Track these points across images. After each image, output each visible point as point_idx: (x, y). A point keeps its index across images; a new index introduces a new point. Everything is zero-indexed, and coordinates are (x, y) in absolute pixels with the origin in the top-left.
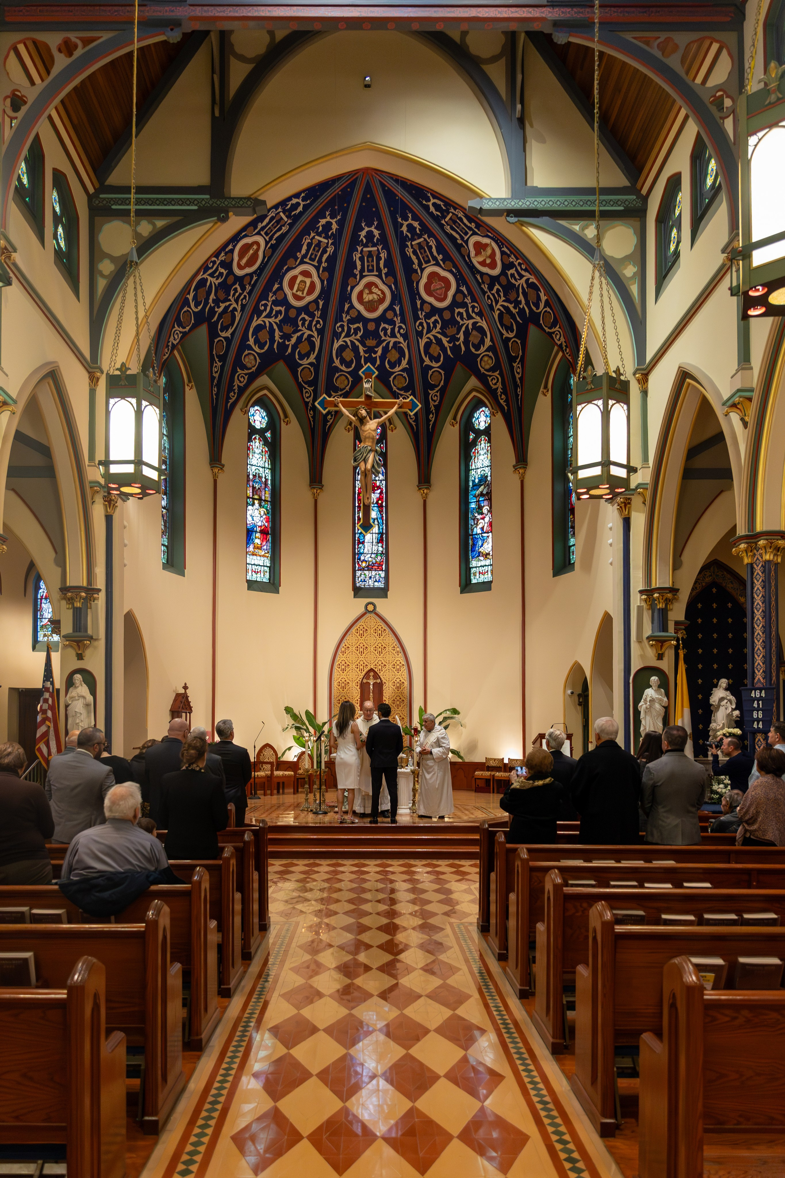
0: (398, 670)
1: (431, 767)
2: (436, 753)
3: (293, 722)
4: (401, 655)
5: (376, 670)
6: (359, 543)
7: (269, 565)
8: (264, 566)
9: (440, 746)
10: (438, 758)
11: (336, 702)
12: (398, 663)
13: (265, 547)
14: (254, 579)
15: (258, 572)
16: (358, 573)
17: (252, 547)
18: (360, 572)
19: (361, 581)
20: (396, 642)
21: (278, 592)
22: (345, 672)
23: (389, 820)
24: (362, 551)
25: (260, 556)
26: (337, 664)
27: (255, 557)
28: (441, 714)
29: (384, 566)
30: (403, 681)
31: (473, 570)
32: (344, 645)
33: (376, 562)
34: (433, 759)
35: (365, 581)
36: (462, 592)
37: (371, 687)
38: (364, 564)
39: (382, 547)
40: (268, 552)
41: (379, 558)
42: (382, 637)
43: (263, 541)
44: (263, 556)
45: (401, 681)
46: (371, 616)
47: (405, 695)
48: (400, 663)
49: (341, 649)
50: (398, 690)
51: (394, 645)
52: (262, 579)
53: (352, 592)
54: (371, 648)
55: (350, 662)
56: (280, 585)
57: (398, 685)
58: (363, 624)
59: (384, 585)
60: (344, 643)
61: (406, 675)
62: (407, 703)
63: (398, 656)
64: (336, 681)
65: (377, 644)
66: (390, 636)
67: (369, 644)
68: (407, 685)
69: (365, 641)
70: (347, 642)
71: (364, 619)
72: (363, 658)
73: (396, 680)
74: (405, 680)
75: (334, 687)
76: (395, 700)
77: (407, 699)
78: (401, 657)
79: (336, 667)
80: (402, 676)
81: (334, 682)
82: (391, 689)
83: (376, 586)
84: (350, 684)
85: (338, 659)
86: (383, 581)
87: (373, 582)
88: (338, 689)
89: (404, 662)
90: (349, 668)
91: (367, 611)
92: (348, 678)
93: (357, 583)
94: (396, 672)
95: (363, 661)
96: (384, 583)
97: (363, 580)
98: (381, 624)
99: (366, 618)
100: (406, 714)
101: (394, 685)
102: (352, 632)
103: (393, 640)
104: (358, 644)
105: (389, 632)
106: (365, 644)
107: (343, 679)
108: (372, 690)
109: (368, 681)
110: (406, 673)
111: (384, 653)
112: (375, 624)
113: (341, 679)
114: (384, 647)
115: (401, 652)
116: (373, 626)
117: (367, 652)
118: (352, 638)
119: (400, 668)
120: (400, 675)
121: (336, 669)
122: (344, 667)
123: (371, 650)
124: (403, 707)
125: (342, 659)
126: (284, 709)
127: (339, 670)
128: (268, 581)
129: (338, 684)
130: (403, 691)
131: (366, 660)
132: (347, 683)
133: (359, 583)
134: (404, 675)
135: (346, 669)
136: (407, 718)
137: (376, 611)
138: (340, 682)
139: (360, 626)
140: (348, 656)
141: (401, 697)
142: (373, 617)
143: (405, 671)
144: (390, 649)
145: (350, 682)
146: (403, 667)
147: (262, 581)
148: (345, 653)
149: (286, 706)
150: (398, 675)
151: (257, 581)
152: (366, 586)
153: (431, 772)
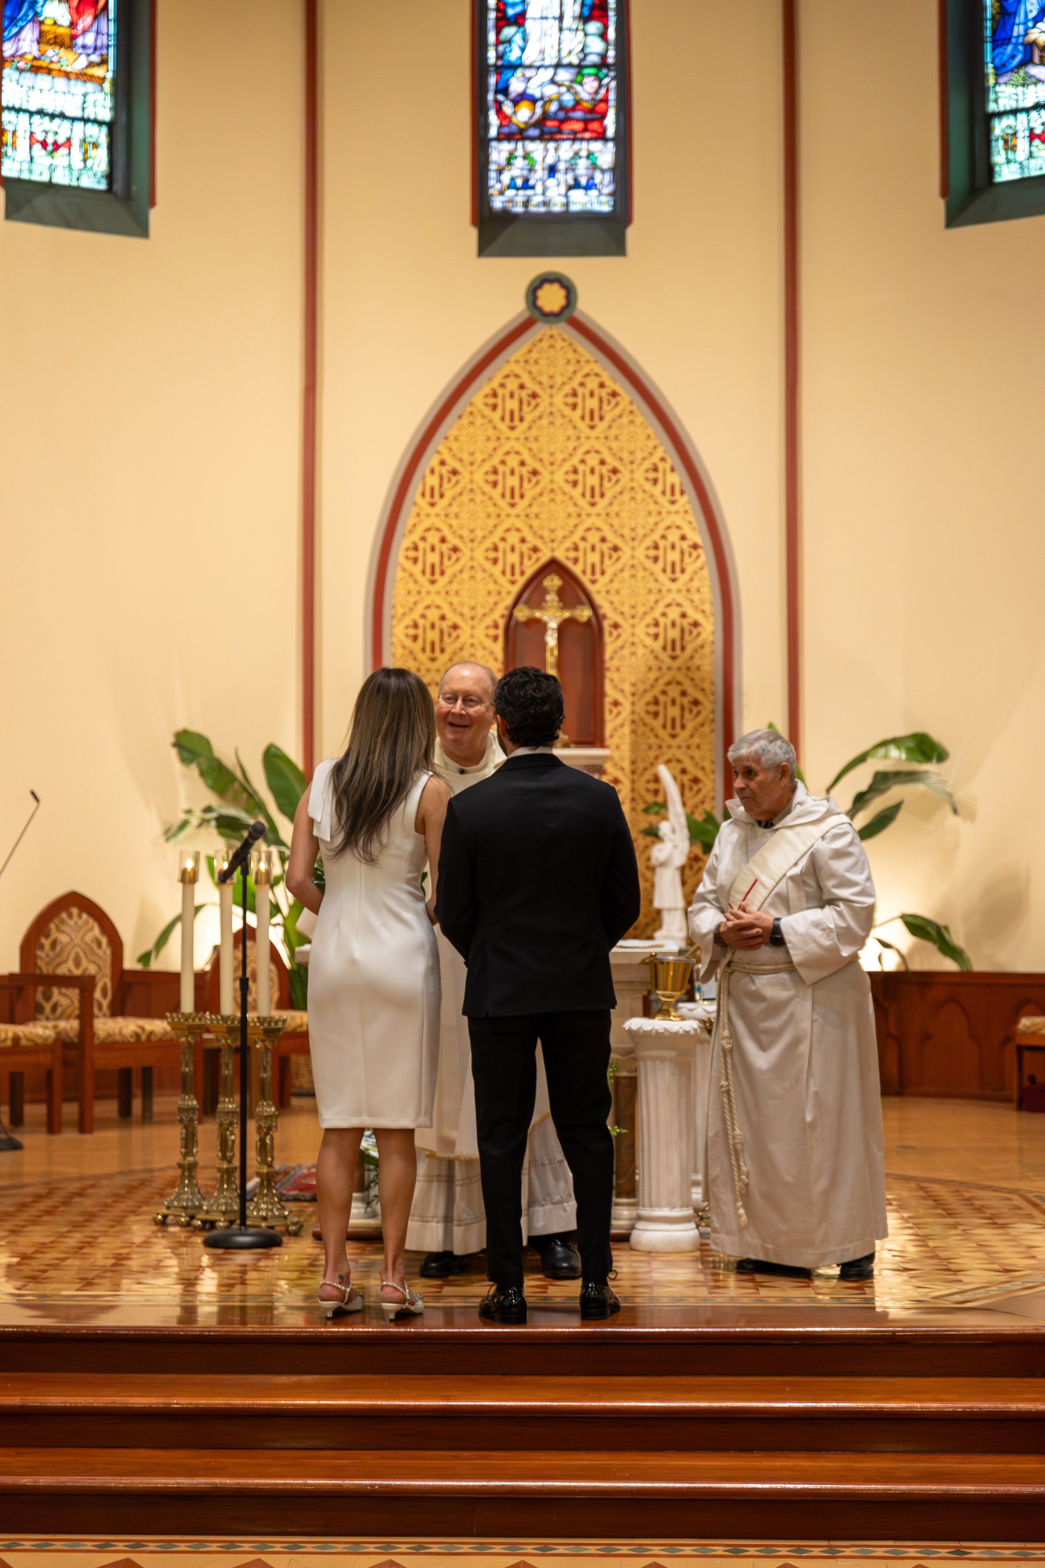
0: (674, 570)
1: (777, 1008)
2: (806, 938)
3: (210, 798)
4: (687, 502)
5: (577, 570)
6: (503, 21)
7: (106, 115)
8: (86, 121)
9: (824, 901)
10: (813, 963)
12: (674, 536)
13: (89, 39)
14: (40, 175)
15: (57, 146)
16: (499, 152)
17: (29, 34)
18: (506, 147)
19: (512, 186)
20: (664, 449)
21: (141, 229)
22: (442, 581)
23: (573, 1288)
24: (513, 55)
25: (67, 75)
26: (407, 542)
27: (42, 80)
28: (861, 759)
29: (610, 122)
30: (694, 615)
31: (999, 127)
32: (434, 461)
33: (578, 103)
34: (790, 967)
35: (526, 185)
36: (954, 219)
37: (551, 640)
38: (523, 115)
39: (603, 36)
40: (104, 62)
41: (590, 85)
42: (602, 426)
43: (78, 11)
44: (83, 76)
45: (684, 615)
46: (552, 337)
47: (703, 680)
48: (683, 538)
49: (424, 478)
50: (674, 658)
51: (655, 459)
52: (75, 174)
53: (473, 234)
54: (552, 473)
55: (461, 537)
56: (152, 203)
57: (674, 634)
58: (518, 369)
59: (612, 203)
60: (438, 452)
61: (706, 590)
62: (713, 712)
63: (673, 508)
64: (400, 620)
65: (579, 455)
66: (639, 419)
67: (545, 456)
68: (713, 633)
69: (529, 445)
70: (450, 449)
71: (525, 349)
72: (518, 516)
73: (664, 614)
74: (703, 612)
75: (392, 644)
76: (662, 699)
77: (712, 698)
78: (686, 512)
79: (401, 559)
80: (690, 596)
81: (395, 622)
82: (641, 651)
83: (574, 208)
84: (459, 632)
85: (411, 521)
86: (607, 186)
87: (563, 189)
88: (411, 652)
89: (698, 535)
90: (458, 560)
91: (537, 314)
92: (451, 604)
93: (492, 195)
94: (664, 578)
95: (518, 530)
96: (612, 194)
97: (519, 182)
98: (597, 368)
99: (534, 345)
100: (707, 764)
101: (656, 636)
102: (471, 404)
103: (649, 437)
104: (499, 456)
105: (631, 403)
106: (526, 456)
107: (428, 607)
108: (556, 652)
109: (538, 614)
110: (707, 583)
111: (609, 494)
112: (571, 368)
113: (419, 609)
114: (609, 467)
115: (684, 488)
116: (565, 379)
117: (538, 490)
118: (471, 429)
119: (682, 560)
120: (684, 588)
121: (401, 565)
122: (434, 558)
123: (552, 481)
124: (696, 729)
125: (427, 524)
126: (172, 739)
127: (417, 569)
128: (99, 182)
129: (411, 632)
130: (697, 661)
131: (531, 527)
132: (445, 625)
133: (501, 193)
134: (698, 591)
135: (442, 563)
136: (714, 781)
137: (576, 314)
138: (421, 622)
139: (507, 376)
140: (454, 509)
141: (688, 686)
142: (564, 340)
143: (705, 573)
144: (639, 475)
145: (458, 620)
146: (695, 554)
147: (74, 183)
148: (442, 496)
149: (180, 727)
150: (674, 592)
151: (50, 181)
152: (532, 209)
153: (777, 1034)
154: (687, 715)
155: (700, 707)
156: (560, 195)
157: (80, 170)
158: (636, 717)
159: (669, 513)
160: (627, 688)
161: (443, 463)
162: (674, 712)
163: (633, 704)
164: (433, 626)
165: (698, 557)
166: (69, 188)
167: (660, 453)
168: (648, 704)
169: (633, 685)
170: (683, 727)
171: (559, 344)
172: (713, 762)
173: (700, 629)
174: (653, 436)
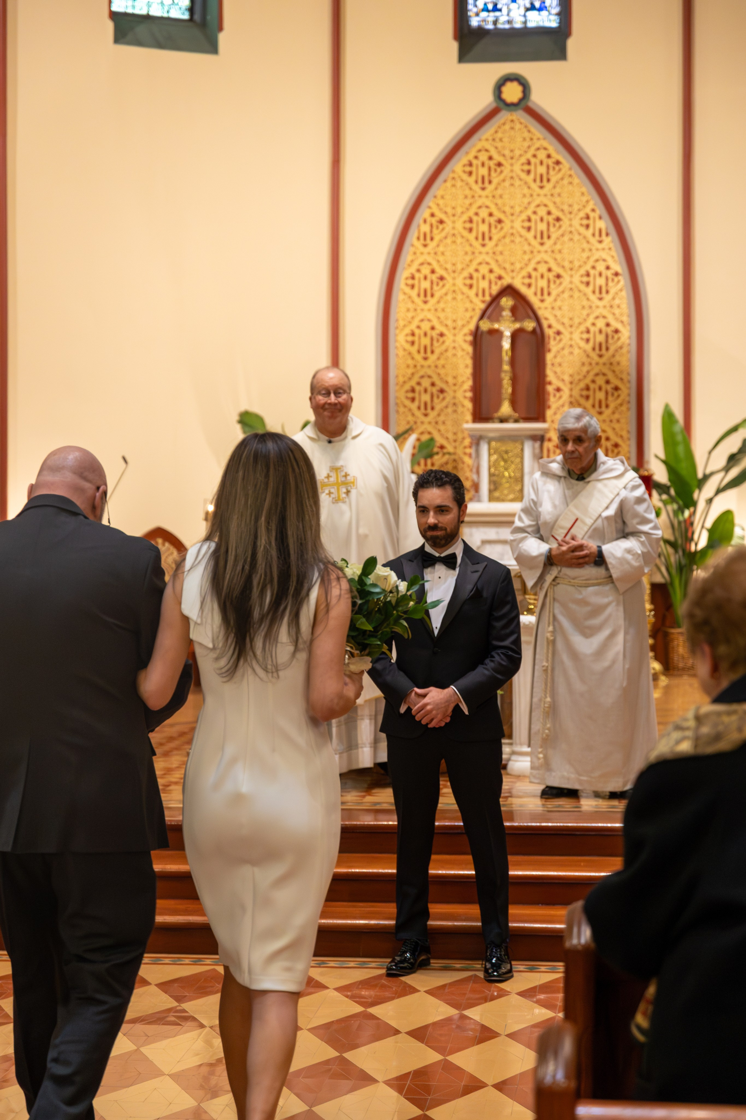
0: (601, 292)
4: (611, 241)
5: (529, 292)
9: (626, 533)
11: (402, 395)
12: (601, 267)
14: (140, 9)
19: (486, 9)
20: (594, 202)
21: (212, 48)
22: (432, 301)
26: (406, 274)
30: (615, 325)
32: (427, 214)
35: (495, 9)
37: (506, 344)
42: (549, 186)
45: (608, 325)
46: (512, 121)
47: (622, 372)
48: (608, 268)
49: (419, 226)
50: (601, 356)
51: (588, 210)
52: (166, 9)
53: (455, 46)
54: (512, 221)
55: (446, 269)
56: (221, 28)
57: (601, 338)
58: (487, 145)
59: (558, 21)
60: (430, 207)
61: (624, 306)
62: (629, 395)
63: (600, 246)
64: (402, 330)
65: (532, 208)
66: (576, 181)
67: (507, 209)
68: (630, 338)
69: (495, 201)
70: (438, 205)
71: (492, 130)
72: (487, 253)
73: (594, 324)
74: (622, 322)
75: (396, 348)
76: (592, 386)
77: (628, 385)
78: (610, 249)
79: (402, 286)
80: (613, 311)
81: (398, 331)
82: (576, 351)
83: (530, 25)
84: (445, 338)
85: (409, 258)
86: (555, 8)
87: (522, 11)
88: (410, 353)
89: (618, 266)
90: (444, 286)
91: (501, 105)
92: (439, 318)
93: (470, 16)
94: (593, 298)
95: (487, 263)
96: (558, 14)
97: (490, 7)
98: (545, 144)
99: (499, 127)
100: (624, 434)
101: (588, 340)
102: (453, 172)
103: (583, 194)
104: (474, 209)
105: (570, 169)
106: (494, 209)
107: (422, 320)
108: (510, 353)
109: (496, 326)
110: (625, 301)
111: (554, 236)
112: (526, 144)
113: (416, 323)
114: (554, 216)
115: (609, 231)
116: (522, 152)
117: (502, 234)
118: (454, 190)
119: (607, 285)
120: (608, 305)
121: (402, 290)
122: (426, 285)
123: (512, 227)
124: (616, 408)
125: (421, 260)
126: (236, 418)
127: (414, 293)
128: (183, 14)
129: (410, 338)
130: (617, 358)
131: (497, 261)
132: (434, 334)
133: (477, 15)
134: (619, 307)
135: (432, 288)
136: (629, 446)
137: (530, 104)
138: (417, 332)
139: (480, 151)
140: (441, 249)
141: (611, 376)
142: (521, 123)
143: (624, 293)
144: (576, 222)
145: (444, 330)
146: (616, 279)
147: (165, 15)
148: (432, 239)
149: (243, 408)
150: (601, 307)
151: (148, 14)
152: (500, 26)
153: (598, 629)
154: (610, 398)
155: (620, 392)
156: (520, 15)
157: (170, 5)
158: (573, 400)
159: (597, 250)
160: (567, 378)
161: (433, 215)
162: (601, 395)
163: (571, 390)
164: (425, 334)
165: (619, 282)
166: (162, 18)
167: (591, 205)
168: (582, 390)
169: (571, 376)
170: (607, 406)
171: (518, 126)
172: (628, 432)
173: (620, 335)
174: (586, 193)
